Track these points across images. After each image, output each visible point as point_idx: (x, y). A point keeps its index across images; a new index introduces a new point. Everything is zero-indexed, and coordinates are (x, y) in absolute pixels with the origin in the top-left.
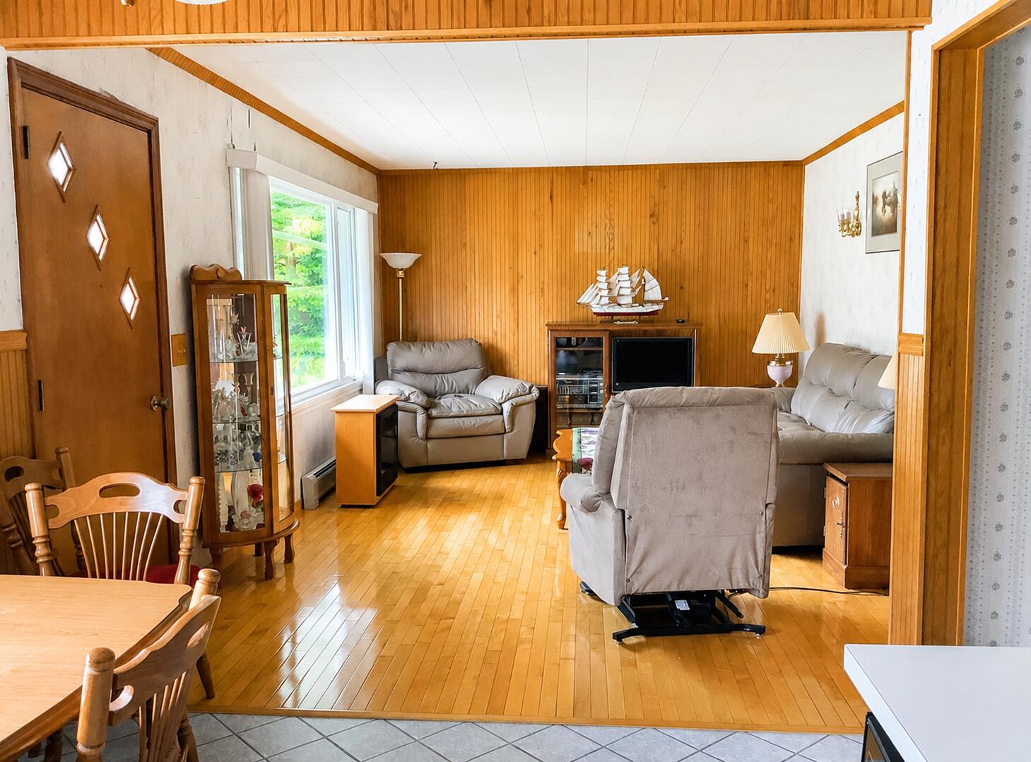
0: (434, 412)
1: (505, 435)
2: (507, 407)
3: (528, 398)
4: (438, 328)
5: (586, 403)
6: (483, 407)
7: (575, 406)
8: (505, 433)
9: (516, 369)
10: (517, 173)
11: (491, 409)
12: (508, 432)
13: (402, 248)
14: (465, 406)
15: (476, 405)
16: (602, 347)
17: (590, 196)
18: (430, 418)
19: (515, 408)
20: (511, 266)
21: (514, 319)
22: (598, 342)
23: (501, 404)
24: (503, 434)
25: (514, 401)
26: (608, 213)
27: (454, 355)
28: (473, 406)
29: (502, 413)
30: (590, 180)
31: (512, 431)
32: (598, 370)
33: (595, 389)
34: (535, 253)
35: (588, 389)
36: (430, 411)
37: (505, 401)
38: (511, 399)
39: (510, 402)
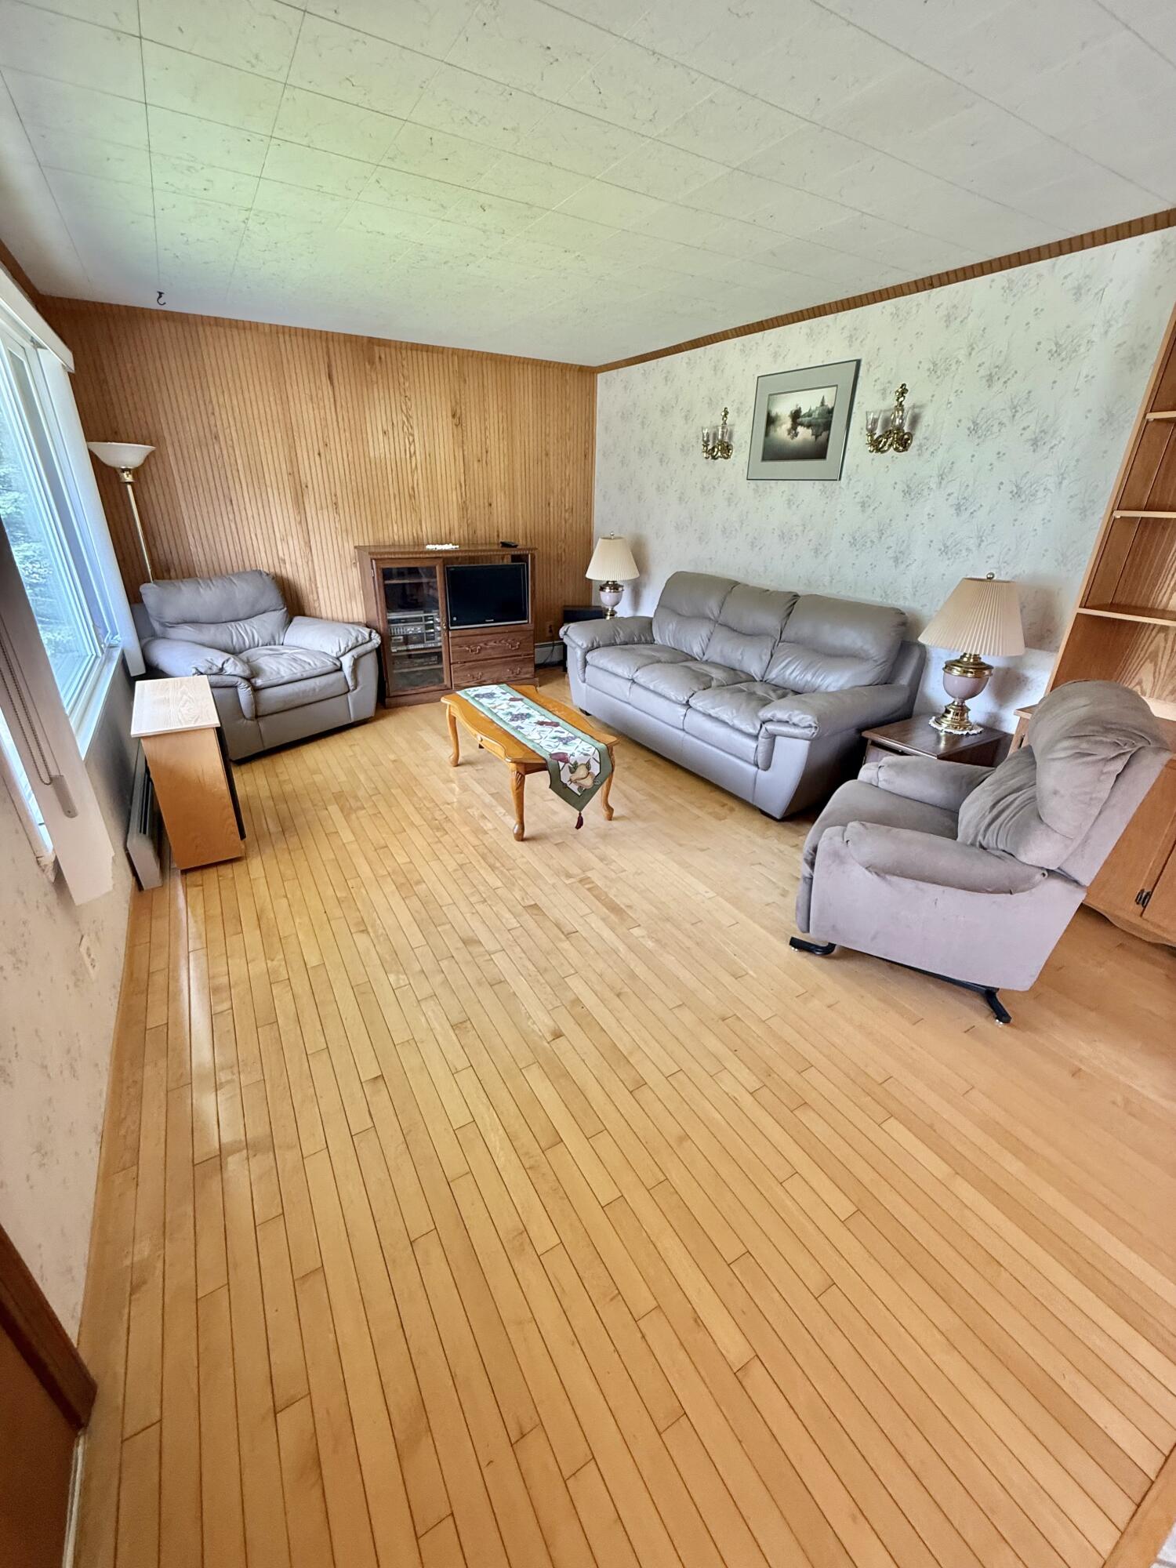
0: (259, 682)
1: (349, 696)
2: (347, 662)
3: (369, 646)
5: (423, 642)
6: (318, 664)
7: (411, 647)
8: (349, 691)
10: (277, 333)
11: (330, 666)
12: (353, 690)
14: (299, 667)
15: (309, 664)
16: (436, 577)
17: (380, 381)
18: (256, 690)
19: (356, 662)
20: (290, 471)
21: (305, 543)
22: (431, 572)
23: (338, 658)
24: (346, 693)
25: (354, 653)
26: (404, 408)
28: (307, 667)
29: (340, 669)
30: (377, 359)
31: (356, 688)
32: (434, 605)
33: (431, 626)
34: (319, 454)
35: (423, 627)
36: (253, 681)
37: (343, 655)
38: (350, 650)
39: (349, 655)
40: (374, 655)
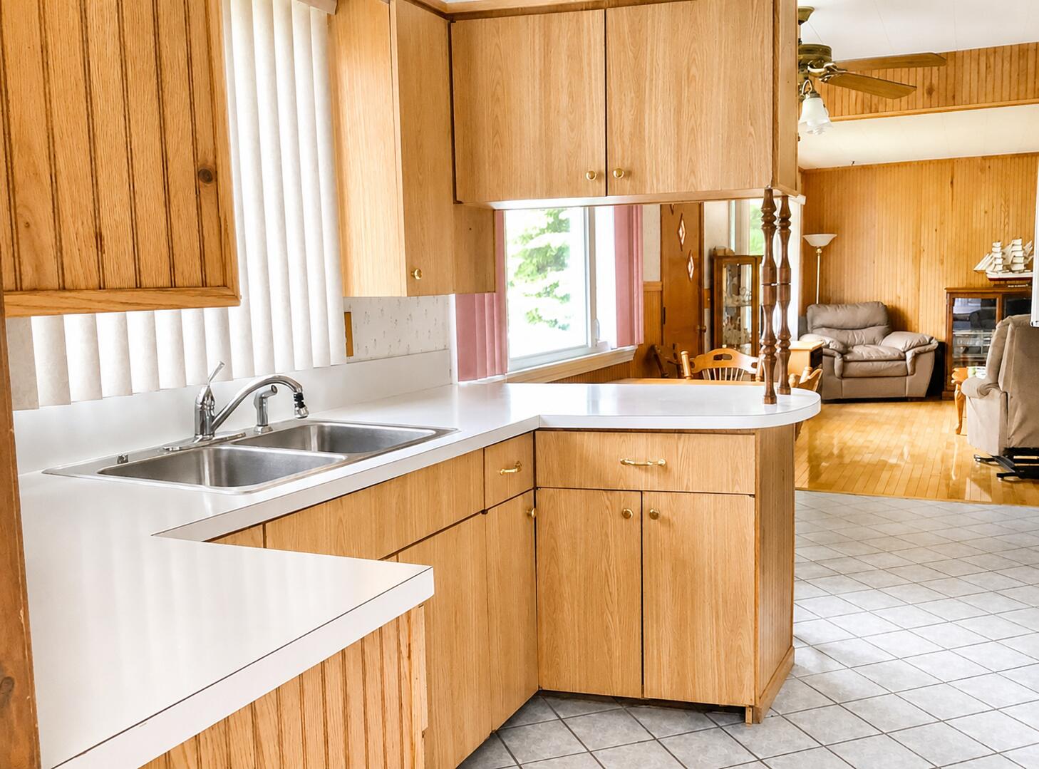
0: (849, 357)
1: (907, 378)
2: (909, 355)
3: (928, 347)
4: (847, 295)
6: (888, 353)
8: (907, 375)
9: (916, 327)
11: (897, 356)
12: (910, 375)
13: (821, 230)
15: (883, 353)
16: (995, 305)
18: (845, 362)
19: (916, 355)
20: (915, 242)
22: (992, 302)
23: (904, 352)
24: (905, 376)
25: (917, 350)
26: (1003, 194)
27: (862, 315)
28: (880, 354)
29: (905, 360)
30: (987, 168)
31: (913, 374)
33: (988, 342)
34: (936, 230)
35: (982, 341)
36: (845, 356)
37: (908, 350)
38: (913, 348)
39: (912, 351)
40: (932, 354)
